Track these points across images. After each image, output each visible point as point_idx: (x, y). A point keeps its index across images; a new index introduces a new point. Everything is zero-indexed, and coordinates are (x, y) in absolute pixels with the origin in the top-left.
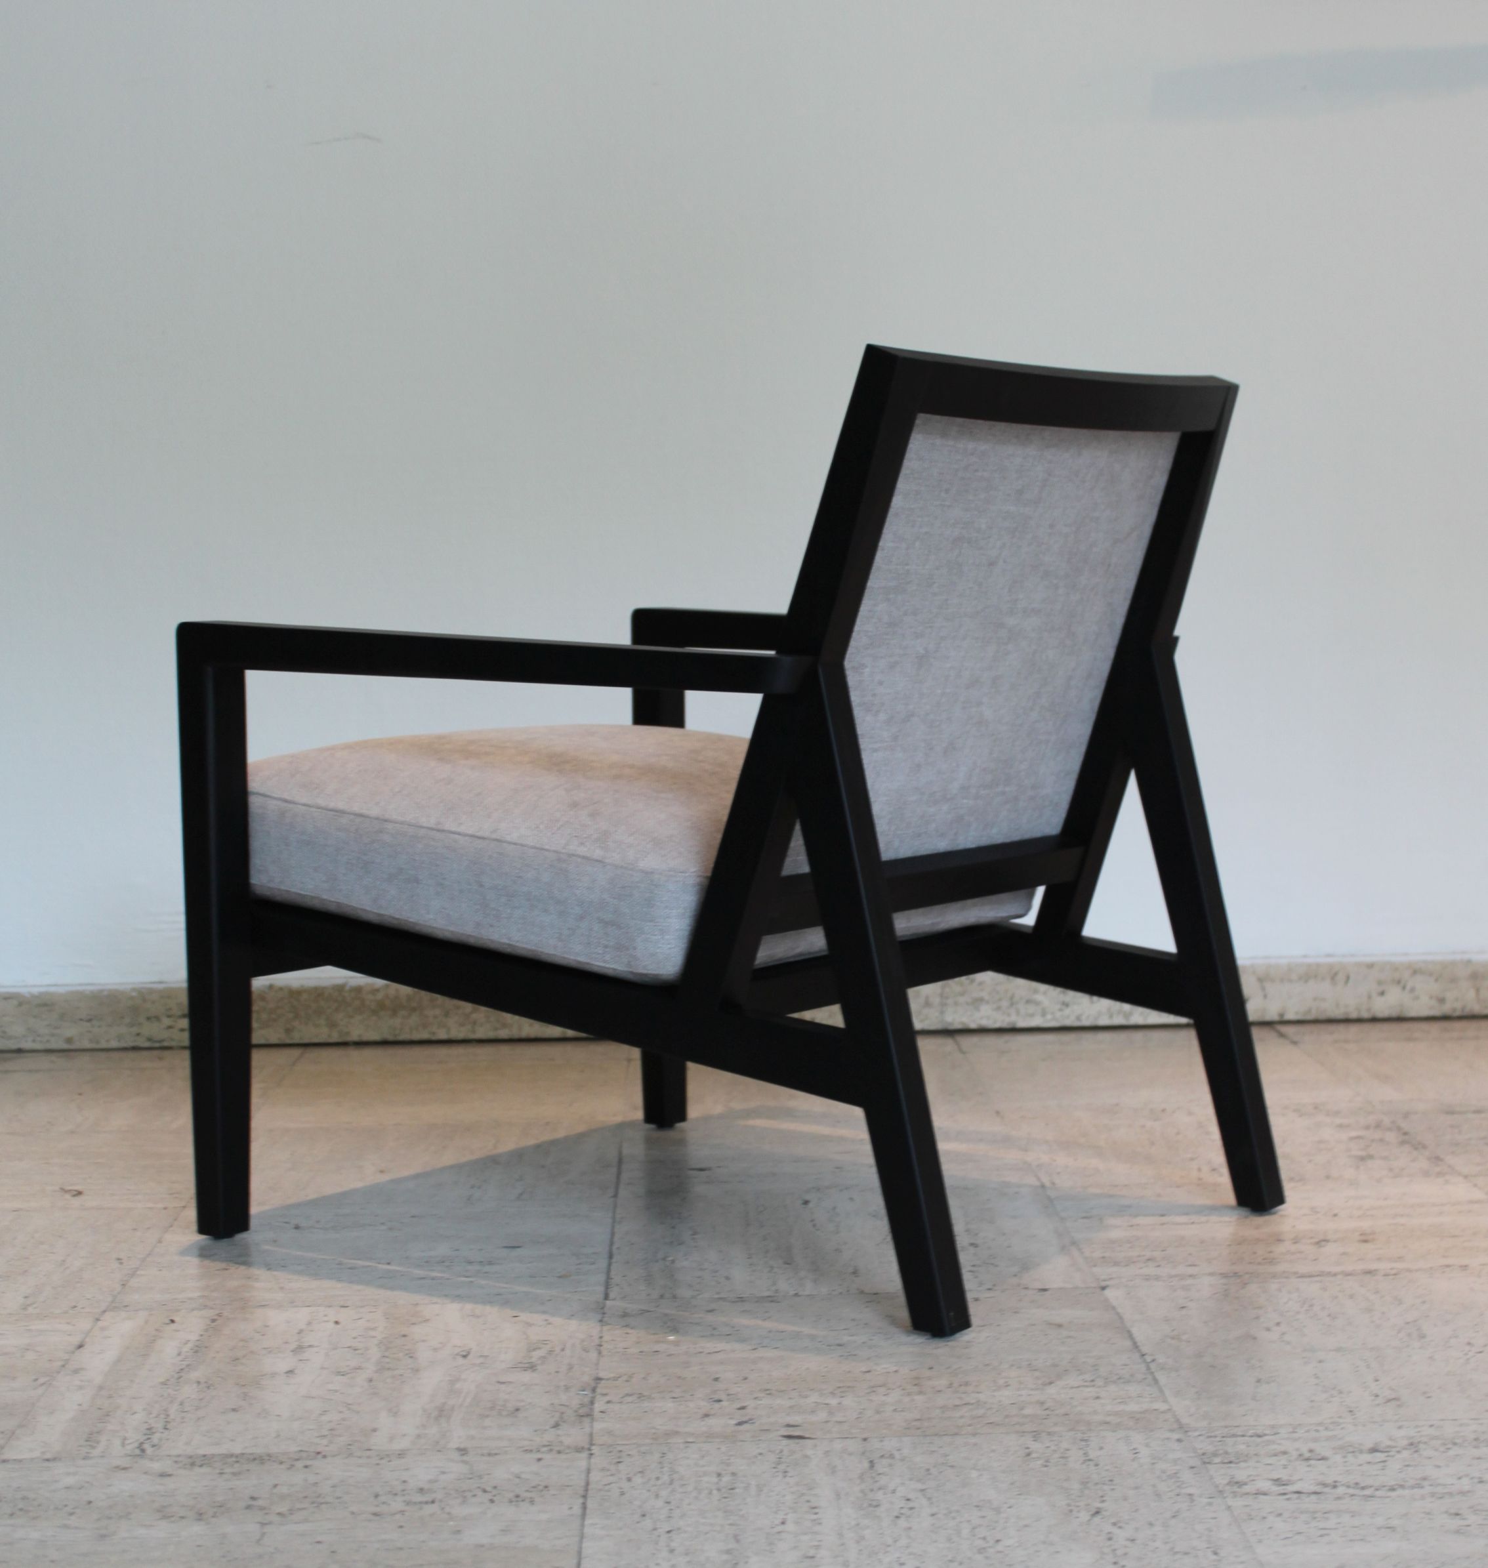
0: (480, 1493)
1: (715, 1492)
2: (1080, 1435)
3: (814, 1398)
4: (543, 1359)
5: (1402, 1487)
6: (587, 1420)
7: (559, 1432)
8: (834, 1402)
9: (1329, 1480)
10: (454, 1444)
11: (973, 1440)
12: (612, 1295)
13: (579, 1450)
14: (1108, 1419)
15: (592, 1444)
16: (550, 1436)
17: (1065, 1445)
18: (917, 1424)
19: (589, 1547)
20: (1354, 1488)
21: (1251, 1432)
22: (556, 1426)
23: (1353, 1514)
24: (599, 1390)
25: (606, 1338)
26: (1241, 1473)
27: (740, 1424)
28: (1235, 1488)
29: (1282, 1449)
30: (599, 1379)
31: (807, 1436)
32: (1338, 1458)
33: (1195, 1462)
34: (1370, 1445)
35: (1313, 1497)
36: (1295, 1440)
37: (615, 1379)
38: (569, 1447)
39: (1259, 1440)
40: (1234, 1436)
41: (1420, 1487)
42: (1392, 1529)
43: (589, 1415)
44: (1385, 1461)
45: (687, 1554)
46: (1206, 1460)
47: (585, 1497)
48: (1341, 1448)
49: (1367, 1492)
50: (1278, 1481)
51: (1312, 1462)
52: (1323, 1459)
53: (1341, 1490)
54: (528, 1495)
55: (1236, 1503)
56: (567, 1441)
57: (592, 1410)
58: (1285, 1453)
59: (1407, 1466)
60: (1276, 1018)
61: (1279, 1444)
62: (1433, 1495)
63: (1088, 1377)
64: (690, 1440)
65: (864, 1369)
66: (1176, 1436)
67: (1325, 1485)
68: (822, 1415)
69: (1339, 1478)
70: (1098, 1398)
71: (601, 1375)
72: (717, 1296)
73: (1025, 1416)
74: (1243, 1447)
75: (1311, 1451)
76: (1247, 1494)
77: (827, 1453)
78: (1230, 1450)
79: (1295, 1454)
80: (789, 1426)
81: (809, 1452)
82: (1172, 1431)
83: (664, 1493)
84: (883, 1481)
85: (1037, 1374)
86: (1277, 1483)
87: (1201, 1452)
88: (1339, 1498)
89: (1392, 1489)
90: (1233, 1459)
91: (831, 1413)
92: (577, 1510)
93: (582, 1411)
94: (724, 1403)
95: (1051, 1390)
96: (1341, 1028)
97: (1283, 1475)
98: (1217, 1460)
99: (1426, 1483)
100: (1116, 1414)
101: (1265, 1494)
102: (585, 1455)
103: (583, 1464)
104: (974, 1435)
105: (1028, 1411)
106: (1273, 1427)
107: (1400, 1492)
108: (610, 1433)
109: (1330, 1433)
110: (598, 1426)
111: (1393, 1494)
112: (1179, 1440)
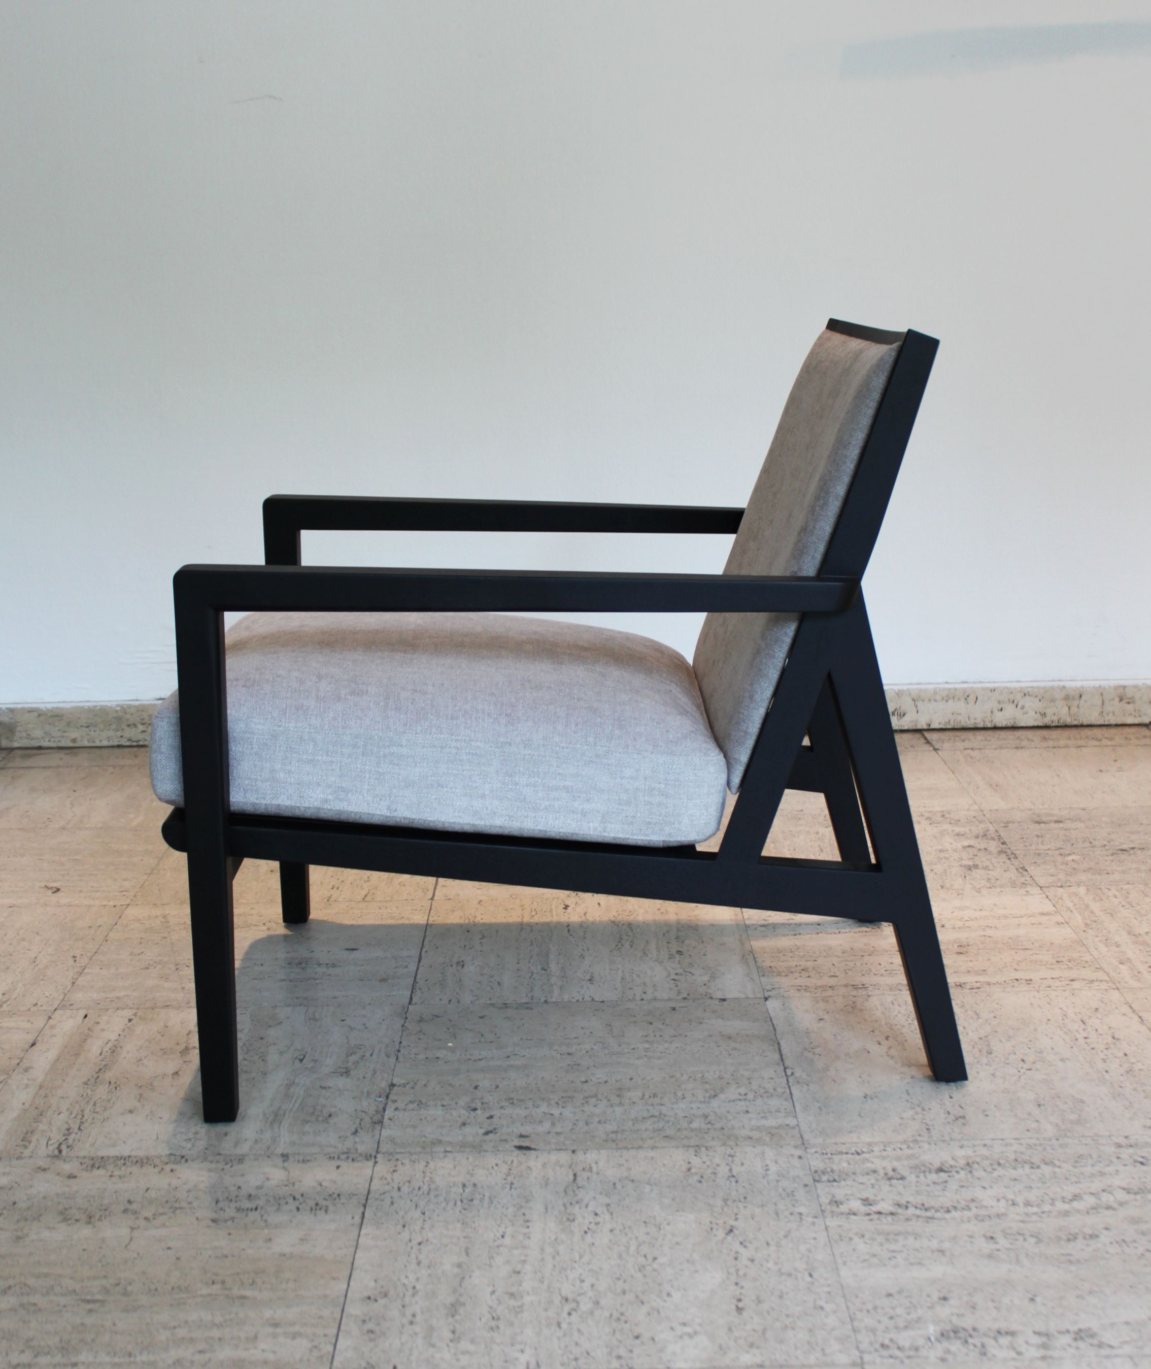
0: (291, 1200)
1: (459, 1203)
2: (729, 1151)
3: (544, 1108)
4: (356, 1063)
5: (955, 1208)
6: (378, 1127)
7: (357, 1139)
8: (556, 1112)
9: (903, 1202)
10: (279, 1151)
11: (651, 1153)
12: (414, 1000)
13: (368, 1157)
14: (752, 1134)
15: (377, 1152)
16: (349, 1144)
17: (717, 1160)
18: (613, 1136)
19: (362, 1258)
20: (921, 1209)
21: (853, 1150)
22: (356, 1132)
23: (916, 1236)
24: (391, 1097)
25: (404, 1043)
26: (839, 1192)
27: (487, 1133)
28: (834, 1208)
29: (872, 1166)
30: (393, 1085)
31: (533, 1146)
32: (912, 1178)
33: (809, 1180)
34: (937, 1164)
35: (889, 1218)
36: (884, 1158)
37: (404, 1085)
38: (361, 1155)
39: (857, 1157)
40: (842, 1153)
41: (968, 1208)
42: (942, 1252)
43: (381, 1122)
44: (946, 1182)
45: (429, 1267)
46: (817, 1177)
47: (365, 1206)
48: (916, 1167)
49: (929, 1214)
50: (866, 1202)
51: (894, 1182)
52: (902, 1178)
53: (911, 1211)
54: (325, 1203)
55: (832, 1223)
56: (361, 1148)
57: (383, 1116)
58: (875, 1171)
59: (962, 1187)
60: (925, 727)
61: (872, 1162)
62: (976, 1217)
63: (742, 1090)
64: (449, 1149)
65: (583, 1079)
66: (798, 1152)
67: (899, 1205)
68: (547, 1125)
69: (911, 1199)
70: (747, 1112)
71: (395, 1081)
72: (489, 1002)
73: (692, 1130)
74: (845, 1165)
75: (894, 1170)
76: (842, 1214)
77: (544, 1165)
78: (835, 1168)
79: (882, 1172)
80: (521, 1136)
81: (532, 1163)
82: (796, 1147)
83: (422, 1204)
84: (581, 1194)
85: (707, 1086)
86: (866, 1203)
87: (813, 1169)
88: (908, 1220)
89: (948, 1211)
90: (836, 1178)
91: (553, 1124)
92: (357, 1219)
93: (376, 1119)
94: (479, 1112)
95: (715, 1103)
96: (970, 735)
97: (869, 1194)
98: (825, 1178)
99: (973, 1205)
100: (758, 1128)
101: (854, 1214)
102: (371, 1163)
103: (369, 1172)
104: (653, 1148)
105: (695, 1125)
106: (869, 1144)
107: (954, 1213)
108: (392, 1140)
109: (909, 1152)
110: (385, 1133)
111: (948, 1216)
112: (800, 1157)
